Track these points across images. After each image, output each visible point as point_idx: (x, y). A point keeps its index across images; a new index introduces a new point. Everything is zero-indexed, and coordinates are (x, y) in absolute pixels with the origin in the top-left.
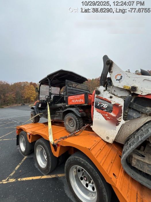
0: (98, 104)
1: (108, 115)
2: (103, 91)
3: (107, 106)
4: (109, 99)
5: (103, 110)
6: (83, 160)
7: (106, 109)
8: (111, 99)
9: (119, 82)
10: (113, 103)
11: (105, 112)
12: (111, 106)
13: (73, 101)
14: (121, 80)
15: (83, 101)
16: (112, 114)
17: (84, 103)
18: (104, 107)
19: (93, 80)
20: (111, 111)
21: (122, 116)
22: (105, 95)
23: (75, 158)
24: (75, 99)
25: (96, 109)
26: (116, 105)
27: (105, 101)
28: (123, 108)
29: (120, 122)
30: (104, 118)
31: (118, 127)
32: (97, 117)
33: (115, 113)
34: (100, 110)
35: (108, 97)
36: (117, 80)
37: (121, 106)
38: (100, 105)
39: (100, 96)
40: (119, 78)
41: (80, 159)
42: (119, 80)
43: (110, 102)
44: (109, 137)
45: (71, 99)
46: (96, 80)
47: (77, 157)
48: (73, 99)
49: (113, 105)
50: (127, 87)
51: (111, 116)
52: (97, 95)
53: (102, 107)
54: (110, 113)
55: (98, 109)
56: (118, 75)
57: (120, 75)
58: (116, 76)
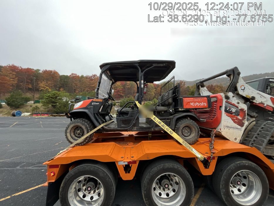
0: (227, 108)
1: (236, 118)
2: (232, 97)
3: (235, 111)
4: (237, 105)
5: (232, 114)
6: (246, 162)
7: (234, 113)
8: (238, 105)
9: (243, 92)
10: (240, 108)
11: (234, 116)
12: (238, 110)
13: (192, 104)
14: (245, 90)
15: (206, 105)
16: (239, 117)
17: (207, 107)
18: (233, 111)
19: (82, 77)
20: (238, 115)
21: (246, 119)
22: (233, 101)
23: (237, 164)
24: (195, 102)
25: (226, 113)
26: (242, 110)
27: (234, 106)
28: (246, 112)
29: (245, 123)
30: (233, 121)
31: (244, 128)
32: (227, 121)
33: (241, 116)
34: (229, 114)
35: (236, 103)
36: (242, 89)
37: (245, 111)
38: (230, 109)
39: (229, 101)
40: (243, 88)
41: (243, 162)
42: (243, 90)
43: (237, 107)
44: (237, 138)
45: (189, 101)
46: (87, 77)
47: (238, 162)
48: (192, 102)
49: (240, 109)
50: (248, 96)
51: (239, 119)
52: (226, 100)
53: (231, 111)
54: (237, 116)
55: (227, 113)
56: (242, 86)
57: (244, 86)
58: (241, 86)
